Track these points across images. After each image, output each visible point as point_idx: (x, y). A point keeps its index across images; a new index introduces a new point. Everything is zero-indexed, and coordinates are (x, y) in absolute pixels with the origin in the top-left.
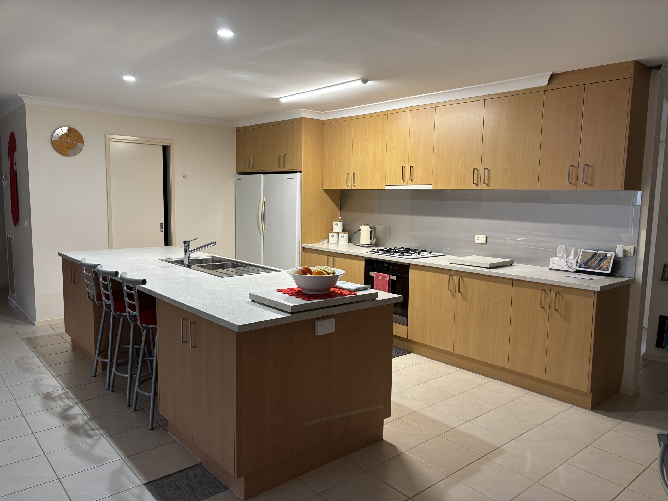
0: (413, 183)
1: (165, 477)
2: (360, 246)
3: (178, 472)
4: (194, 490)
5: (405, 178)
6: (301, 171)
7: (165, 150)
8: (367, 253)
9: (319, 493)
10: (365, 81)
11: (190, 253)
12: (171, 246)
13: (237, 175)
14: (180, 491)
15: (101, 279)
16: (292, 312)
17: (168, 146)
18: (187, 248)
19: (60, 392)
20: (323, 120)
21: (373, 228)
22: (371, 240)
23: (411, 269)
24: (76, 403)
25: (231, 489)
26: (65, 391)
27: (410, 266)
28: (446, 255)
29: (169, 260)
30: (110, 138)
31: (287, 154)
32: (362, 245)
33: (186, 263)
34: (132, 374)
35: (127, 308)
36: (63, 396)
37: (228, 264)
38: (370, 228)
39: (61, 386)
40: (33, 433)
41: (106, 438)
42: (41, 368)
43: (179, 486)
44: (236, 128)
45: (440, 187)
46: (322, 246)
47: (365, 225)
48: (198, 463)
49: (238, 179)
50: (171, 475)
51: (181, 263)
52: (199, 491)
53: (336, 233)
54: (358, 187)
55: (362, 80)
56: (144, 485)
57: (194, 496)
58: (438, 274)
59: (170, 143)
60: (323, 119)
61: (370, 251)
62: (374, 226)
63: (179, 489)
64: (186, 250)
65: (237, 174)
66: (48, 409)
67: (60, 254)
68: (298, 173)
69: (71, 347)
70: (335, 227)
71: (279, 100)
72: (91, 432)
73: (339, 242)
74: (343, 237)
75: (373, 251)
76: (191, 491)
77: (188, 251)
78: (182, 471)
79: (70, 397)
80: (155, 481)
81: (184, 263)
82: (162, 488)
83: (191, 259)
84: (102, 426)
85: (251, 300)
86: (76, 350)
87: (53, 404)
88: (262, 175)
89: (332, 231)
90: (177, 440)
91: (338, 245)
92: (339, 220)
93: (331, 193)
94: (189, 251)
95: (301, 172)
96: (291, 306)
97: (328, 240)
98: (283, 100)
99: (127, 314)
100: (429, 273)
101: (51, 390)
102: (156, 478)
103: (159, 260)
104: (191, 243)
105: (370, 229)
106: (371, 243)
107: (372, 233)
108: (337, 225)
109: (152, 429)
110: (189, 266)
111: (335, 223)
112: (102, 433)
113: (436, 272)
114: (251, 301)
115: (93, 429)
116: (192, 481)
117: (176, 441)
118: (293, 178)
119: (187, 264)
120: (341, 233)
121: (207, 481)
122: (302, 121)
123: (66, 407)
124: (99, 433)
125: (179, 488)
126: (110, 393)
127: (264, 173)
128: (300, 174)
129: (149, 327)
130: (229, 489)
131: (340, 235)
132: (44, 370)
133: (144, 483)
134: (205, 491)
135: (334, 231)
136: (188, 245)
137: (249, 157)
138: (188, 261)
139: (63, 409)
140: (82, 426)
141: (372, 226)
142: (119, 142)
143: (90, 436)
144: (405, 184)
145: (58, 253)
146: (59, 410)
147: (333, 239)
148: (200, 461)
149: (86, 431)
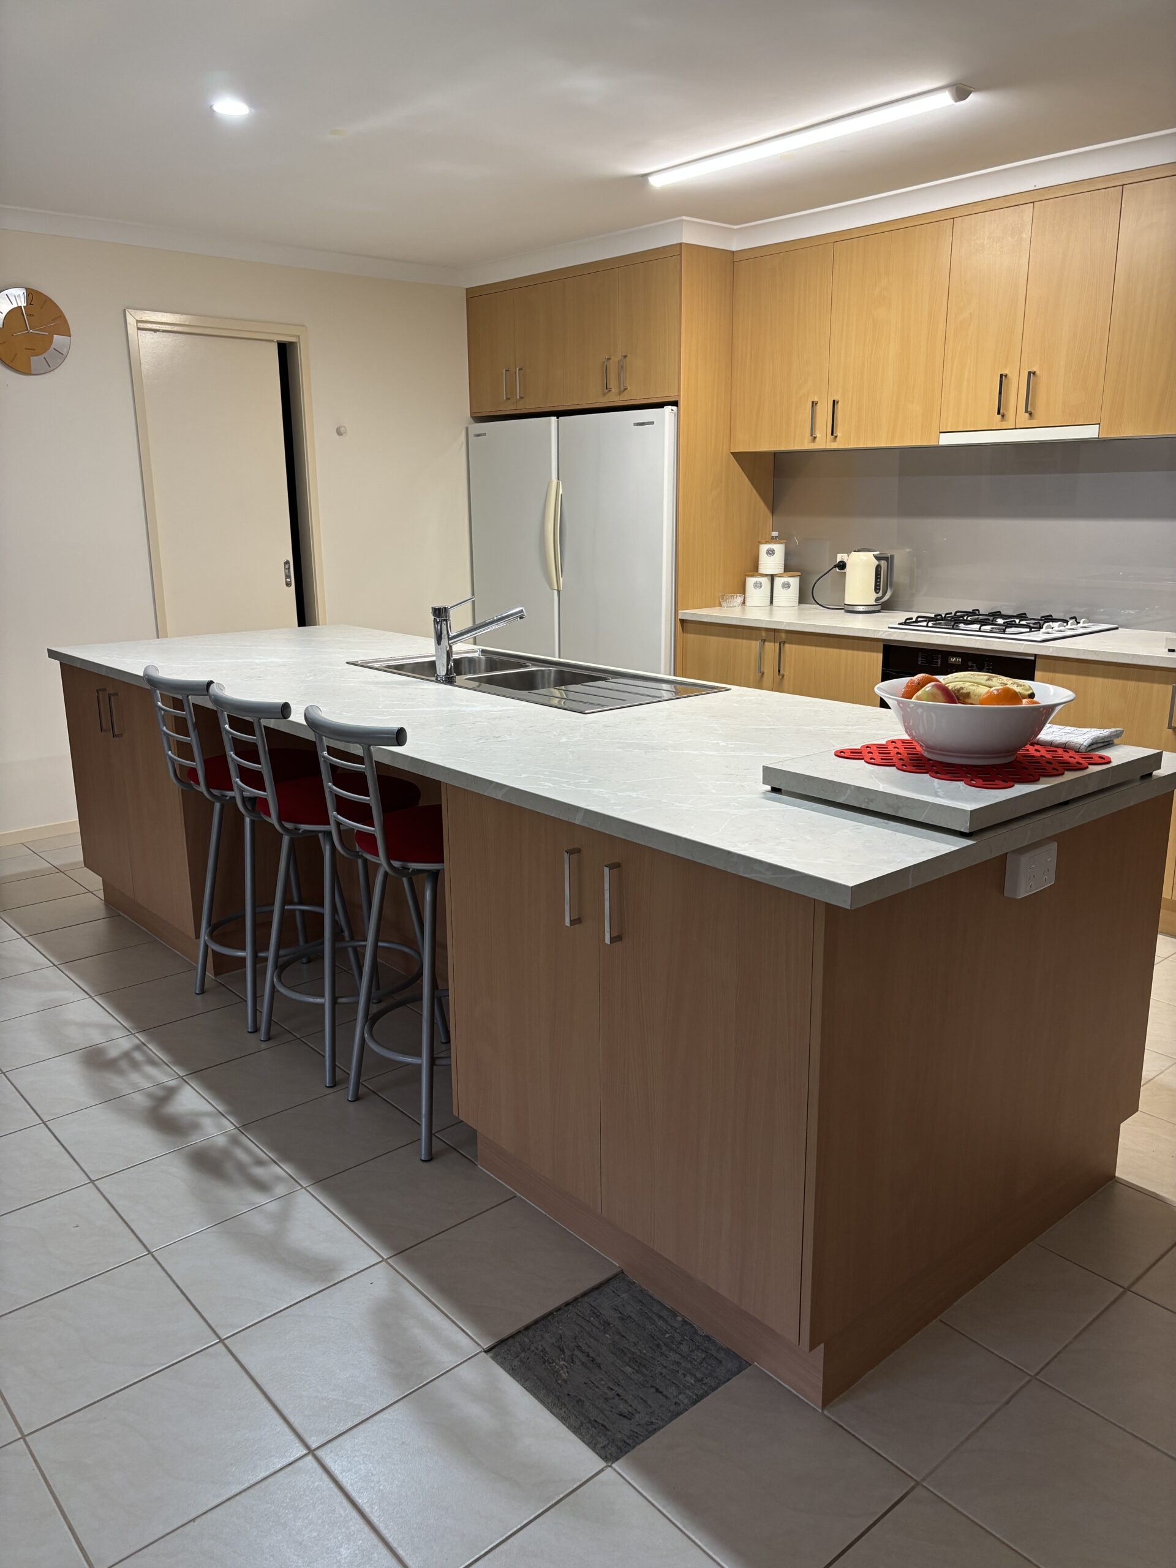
0: (1034, 423)
1: (536, 1322)
2: (843, 611)
3: (567, 1304)
4: (644, 1370)
5: (1006, 408)
6: (677, 401)
7: (286, 352)
8: (889, 628)
9: (1032, 1374)
10: (961, 93)
11: (451, 643)
12: (315, 624)
13: (470, 424)
14: (604, 1373)
15: (227, 726)
16: (971, 831)
17: (292, 344)
18: (443, 625)
19: (125, 1043)
20: (733, 252)
21: (886, 559)
22: (877, 593)
23: (1039, 670)
24: (180, 1077)
25: (755, 1363)
26: (137, 1042)
27: (1038, 661)
28: (1117, 628)
29: (376, 665)
30: (138, 321)
31: (628, 355)
32: (850, 608)
33: (442, 670)
34: (336, 996)
35: (333, 812)
36: (138, 1056)
37: (546, 672)
38: (877, 558)
39: (120, 1025)
40: (92, 1181)
41: (307, 1191)
42: (45, 971)
43: (592, 1355)
44: (467, 289)
45: (1128, 431)
46: (730, 612)
47: (859, 551)
48: (615, 1271)
49: (479, 435)
50: (550, 1314)
51: (425, 670)
52: (661, 1374)
53: (766, 575)
54: (846, 440)
55: (955, 87)
56: (486, 1352)
57: (653, 1390)
58: (1131, 684)
59: (298, 334)
60: (734, 248)
61: (900, 624)
62: (889, 553)
63: (599, 1367)
64: (439, 633)
65: (472, 420)
66: (112, 1099)
67: (52, 654)
68: (668, 409)
69: (103, 907)
70: (764, 559)
71: (648, 180)
72: (258, 1172)
73: (774, 603)
74: (786, 586)
75: (908, 621)
76: (637, 1372)
77: (446, 637)
78: (576, 1299)
79: (156, 1058)
80: (512, 1336)
81: (436, 672)
82: (544, 1363)
83: (455, 657)
84: (285, 1152)
85: (769, 788)
86: (120, 915)
87: (116, 1081)
88: (554, 419)
89: (754, 570)
90: (518, 1195)
91: (771, 610)
92: (773, 540)
93: (749, 461)
94: (449, 639)
95: (675, 403)
96: (971, 811)
97: (745, 597)
98: (657, 182)
99: (332, 828)
100: (1100, 680)
101: (97, 1038)
102: (513, 1330)
103: (348, 663)
104: (452, 612)
105: (876, 562)
106: (877, 600)
107: (881, 572)
108: (771, 552)
109: (430, 1159)
110: (449, 680)
111: (764, 548)
112: (291, 1174)
113: (1127, 678)
114: (769, 791)
115: (260, 1163)
116: (624, 1335)
117: (515, 1196)
118: (652, 423)
119: (444, 674)
120: (780, 576)
121: (667, 1336)
122: (681, 255)
123: (160, 1093)
124: (284, 1174)
125: (593, 1360)
126: (264, 1045)
127: (559, 414)
128: (672, 410)
129: (409, 869)
130: (750, 1365)
131: (779, 582)
132: (53, 975)
133: (485, 1347)
134: (678, 1372)
135: (763, 570)
136: (446, 620)
137: (508, 371)
138: (448, 665)
139: (151, 1096)
140: (226, 1153)
141: (878, 553)
142: (164, 331)
143: (261, 1186)
144: (1005, 425)
145: (48, 650)
146: (140, 1100)
147: (756, 592)
148: (618, 1265)
149: (241, 1168)
